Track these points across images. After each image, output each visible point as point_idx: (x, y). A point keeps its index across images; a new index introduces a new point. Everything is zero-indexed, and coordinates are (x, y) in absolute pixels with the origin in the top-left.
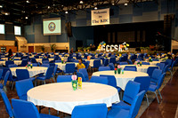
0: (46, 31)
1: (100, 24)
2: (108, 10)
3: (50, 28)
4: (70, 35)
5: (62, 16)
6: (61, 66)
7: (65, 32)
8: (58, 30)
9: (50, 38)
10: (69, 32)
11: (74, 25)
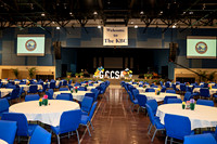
1: (115, 44)
3: (28, 47)
7: (49, 53)
9: (27, 60)
11: (64, 45)
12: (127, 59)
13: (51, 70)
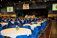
0: (8, 11)
2: (28, 4)
4: (16, 12)
5: (13, 6)
6: (13, 22)
7: (14, 11)
8: (12, 11)
9: (9, 13)
10: (16, 11)
11: (17, 9)
12: (38, 12)
13: (15, 16)
